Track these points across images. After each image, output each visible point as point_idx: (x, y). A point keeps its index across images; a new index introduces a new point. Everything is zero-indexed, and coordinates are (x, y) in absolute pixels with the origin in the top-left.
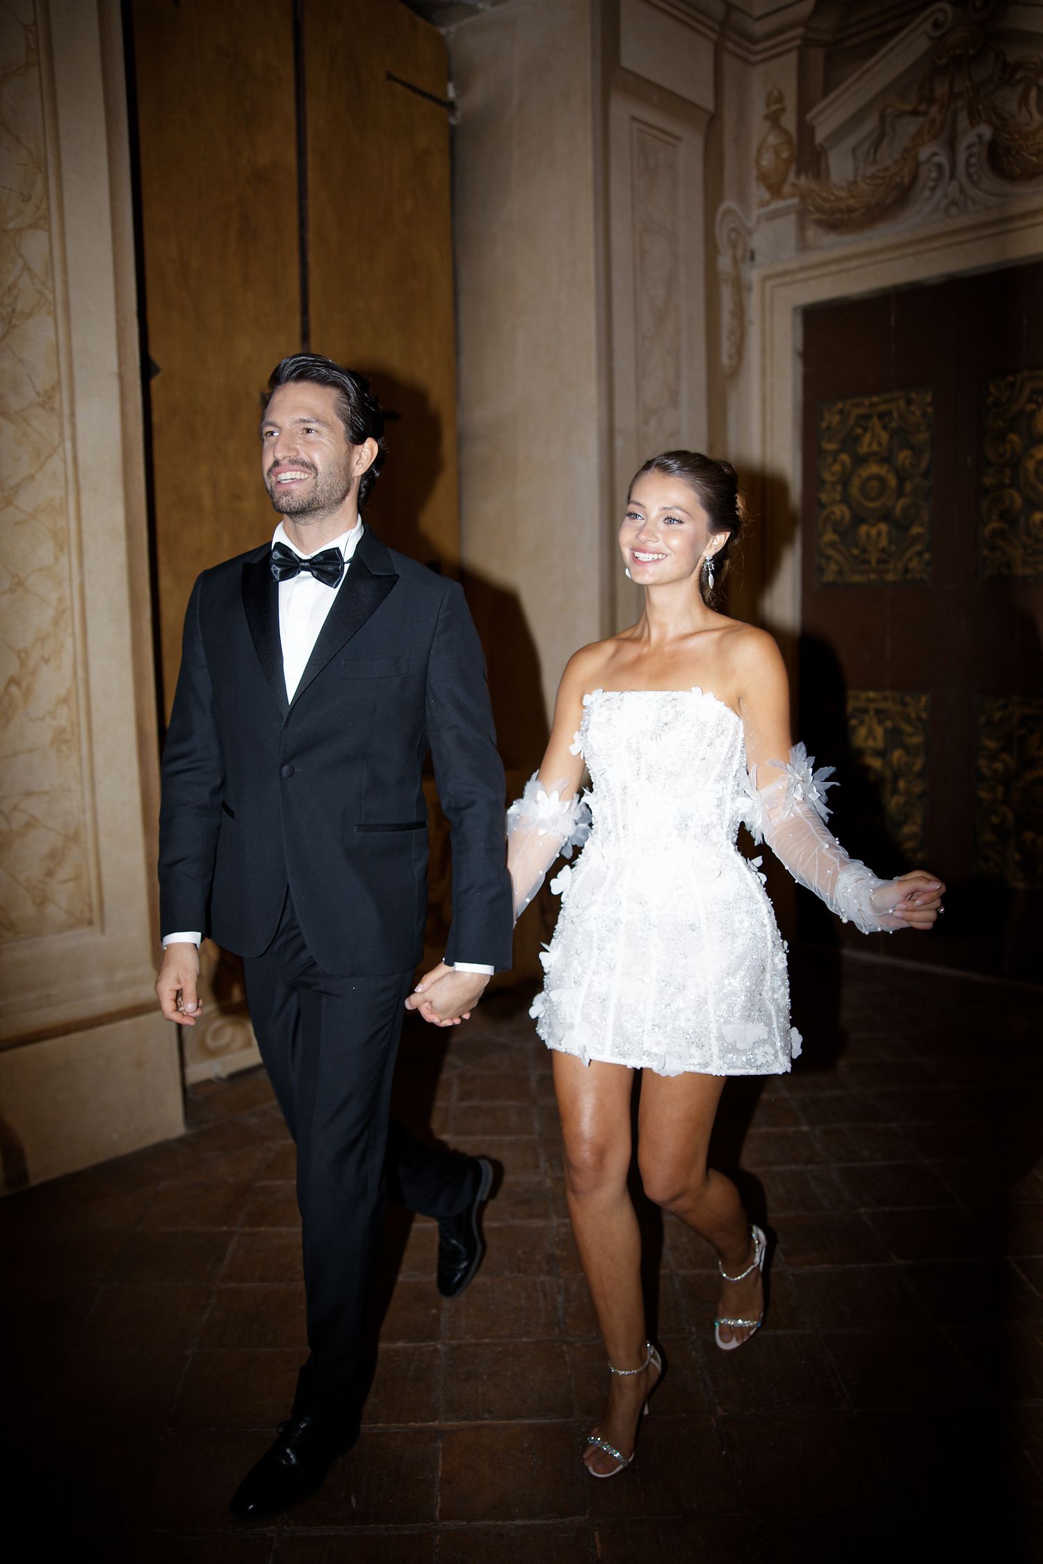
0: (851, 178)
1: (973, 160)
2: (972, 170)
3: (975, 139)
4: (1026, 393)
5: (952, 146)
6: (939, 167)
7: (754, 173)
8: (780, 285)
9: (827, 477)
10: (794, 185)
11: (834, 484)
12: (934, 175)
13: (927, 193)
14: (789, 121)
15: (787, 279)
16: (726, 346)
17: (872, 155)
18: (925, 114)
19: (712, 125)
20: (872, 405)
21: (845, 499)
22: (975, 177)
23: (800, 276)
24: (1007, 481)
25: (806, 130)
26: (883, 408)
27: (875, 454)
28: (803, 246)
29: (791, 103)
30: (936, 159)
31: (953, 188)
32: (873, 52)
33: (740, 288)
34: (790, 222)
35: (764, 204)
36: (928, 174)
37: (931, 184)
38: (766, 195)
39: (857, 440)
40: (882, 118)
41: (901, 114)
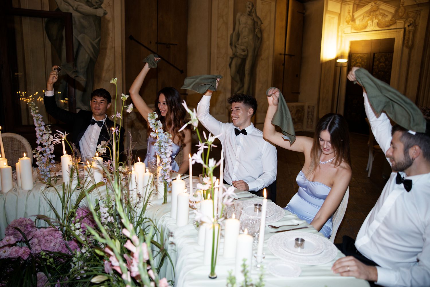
0: (359, 24)
1: (375, 24)
2: (375, 26)
3: (376, 22)
5: (373, 21)
6: (371, 24)
7: (345, 20)
8: (348, 38)
10: (351, 23)
12: (370, 25)
13: (369, 27)
14: (351, 14)
17: (362, 21)
18: (369, 17)
19: (340, 15)
20: (359, 55)
23: (351, 36)
25: (353, 16)
27: (359, 62)
28: (351, 32)
29: (351, 11)
31: (372, 28)
32: (363, 7)
34: (350, 28)
35: (346, 25)
36: (369, 25)
39: (357, 60)
40: (364, 16)
41: (366, 16)
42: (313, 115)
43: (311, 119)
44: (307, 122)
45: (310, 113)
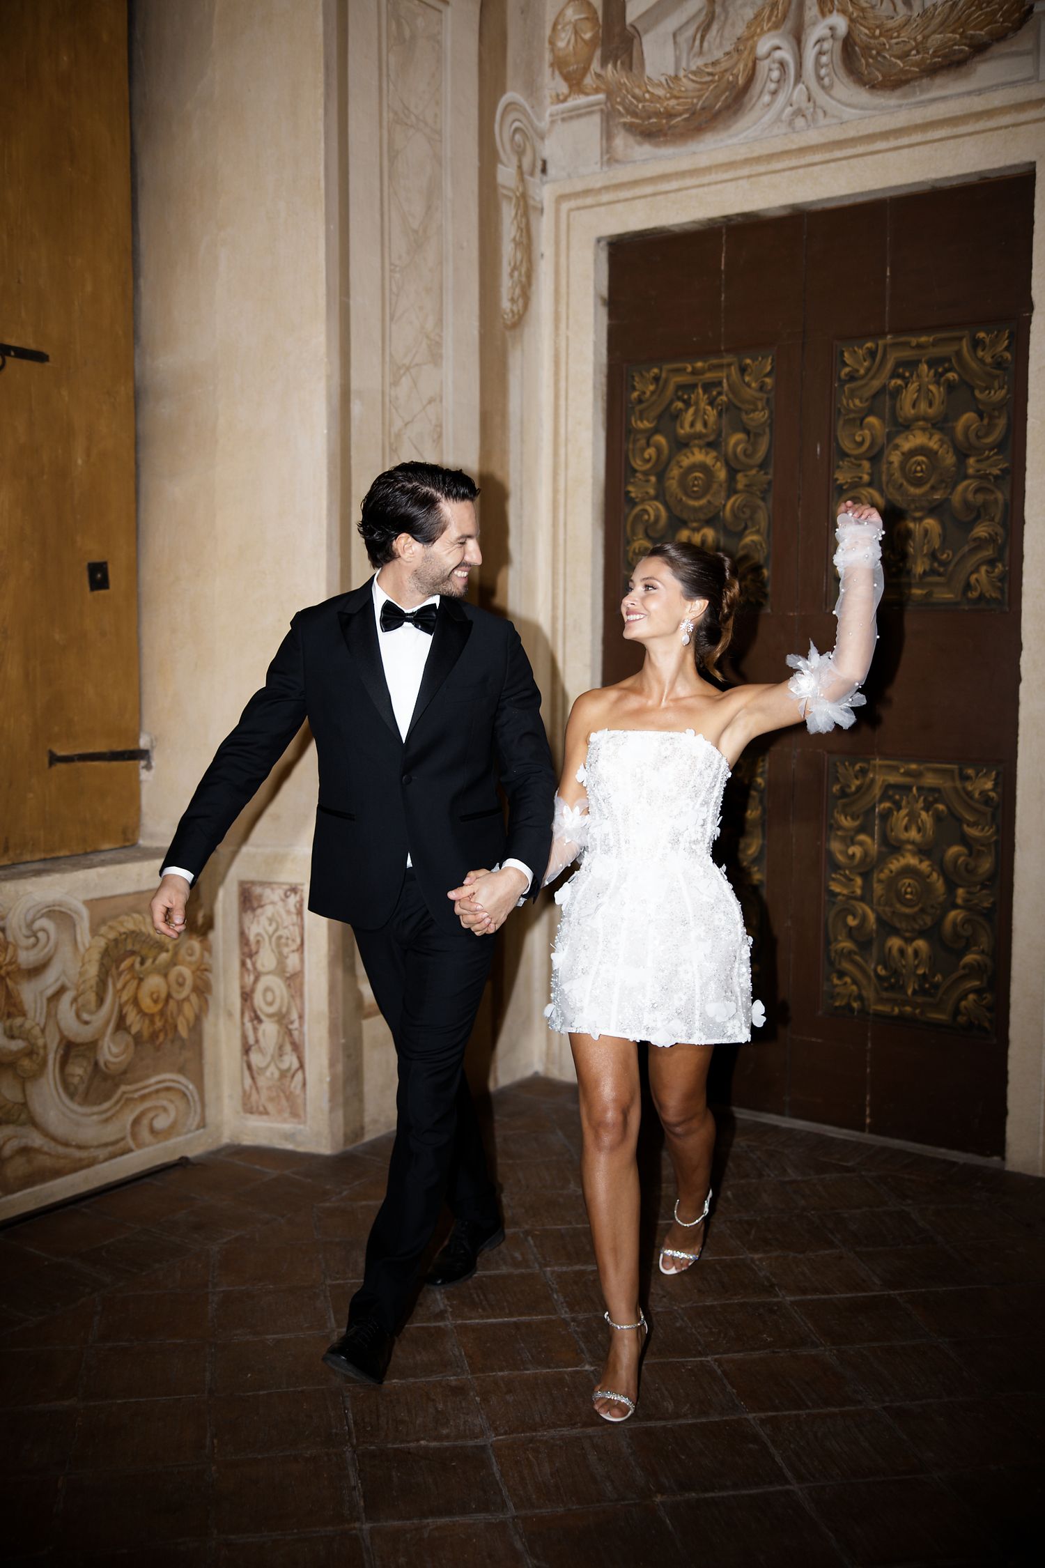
0: (671, 72)
1: (824, 59)
2: (823, 72)
3: (827, 32)
4: (889, 365)
5: (798, 37)
6: (782, 64)
7: (548, 57)
8: (578, 209)
9: (638, 464)
10: (598, 76)
11: (646, 473)
12: (775, 74)
13: (766, 98)
15: (589, 201)
16: (507, 286)
17: (697, 43)
20: (695, 372)
21: (661, 495)
22: (826, 81)
23: (605, 198)
24: (866, 478)
26: (709, 376)
27: (700, 436)
28: (609, 158)
30: (778, 54)
31: (799, 93)
33: (527, 209)
34: (593, 125)
35: (560, 99)
36: (768, 72)
37: (773, 86)
38: (564, 88)
39: (676, 417)
42: (294, 980)
43: (281, 1018)
44: (247, 1050)
45: (266, 959)
